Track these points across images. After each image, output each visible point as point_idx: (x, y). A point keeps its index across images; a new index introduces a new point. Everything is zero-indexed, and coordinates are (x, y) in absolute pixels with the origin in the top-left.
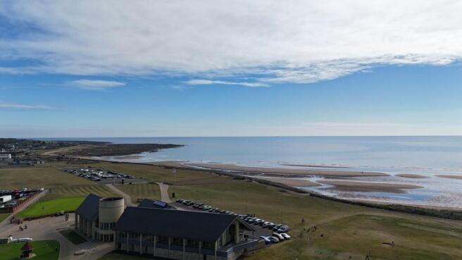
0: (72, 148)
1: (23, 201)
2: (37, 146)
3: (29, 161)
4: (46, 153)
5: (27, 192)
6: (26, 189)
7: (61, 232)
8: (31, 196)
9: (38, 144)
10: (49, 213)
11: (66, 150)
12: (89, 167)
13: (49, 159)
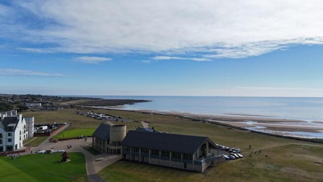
0: (78, 101)
1: (55, 130)
2: (56, 99)
3: (53, 108)
4: (63, 104)
5: (56, 125)
6: (55, 123)
7: (84, 148)
8: (60, 127)
9: (56, 98)
10: (74, 137)
11: (74, 102)
12: (92, 112)
13: (65, 107)
